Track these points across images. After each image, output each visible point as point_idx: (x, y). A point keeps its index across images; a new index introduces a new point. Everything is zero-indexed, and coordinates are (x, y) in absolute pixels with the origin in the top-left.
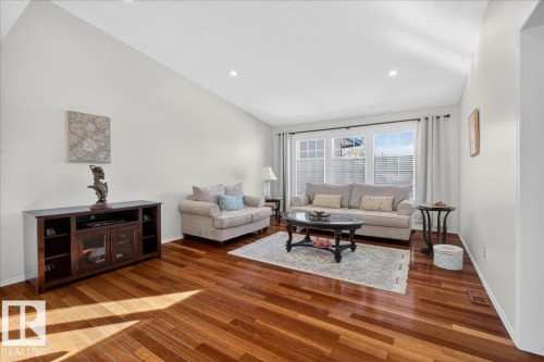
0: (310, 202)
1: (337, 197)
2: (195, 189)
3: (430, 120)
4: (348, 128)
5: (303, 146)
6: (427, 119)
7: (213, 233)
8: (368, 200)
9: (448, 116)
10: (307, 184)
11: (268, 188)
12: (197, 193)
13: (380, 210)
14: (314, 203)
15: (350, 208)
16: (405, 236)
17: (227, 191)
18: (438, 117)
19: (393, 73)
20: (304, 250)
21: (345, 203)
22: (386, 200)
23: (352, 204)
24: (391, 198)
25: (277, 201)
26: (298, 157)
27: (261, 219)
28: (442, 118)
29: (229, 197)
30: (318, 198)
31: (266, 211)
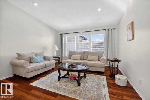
0: (70, 58)
1: (79, 56)
2: (19, 54)
3: (109, 30)
4: (83, 32)
5: (68, 38)
6: (108, 29)
7: (25, 74)
8: (90, 57)
9: (115, 29)
10: (69, 51)
11: (55, 53)
12: (20, 56)
13: (94, 61)
14: (71, 58)
15: (84, 60)
16: (103, 70)
17: (36, 55)
18: (112, 29)
19: (99, 10)
20: (65, 79)
21: (82, 58)
22: (96, 57)
23: (84, 58)
24: (98, 56)
25: (59, 58)
26: (67, 42)
27: (50, 65)
28: (113, 29)
29: (36, 57)
30: (73, 56)
31: (53, 62)
